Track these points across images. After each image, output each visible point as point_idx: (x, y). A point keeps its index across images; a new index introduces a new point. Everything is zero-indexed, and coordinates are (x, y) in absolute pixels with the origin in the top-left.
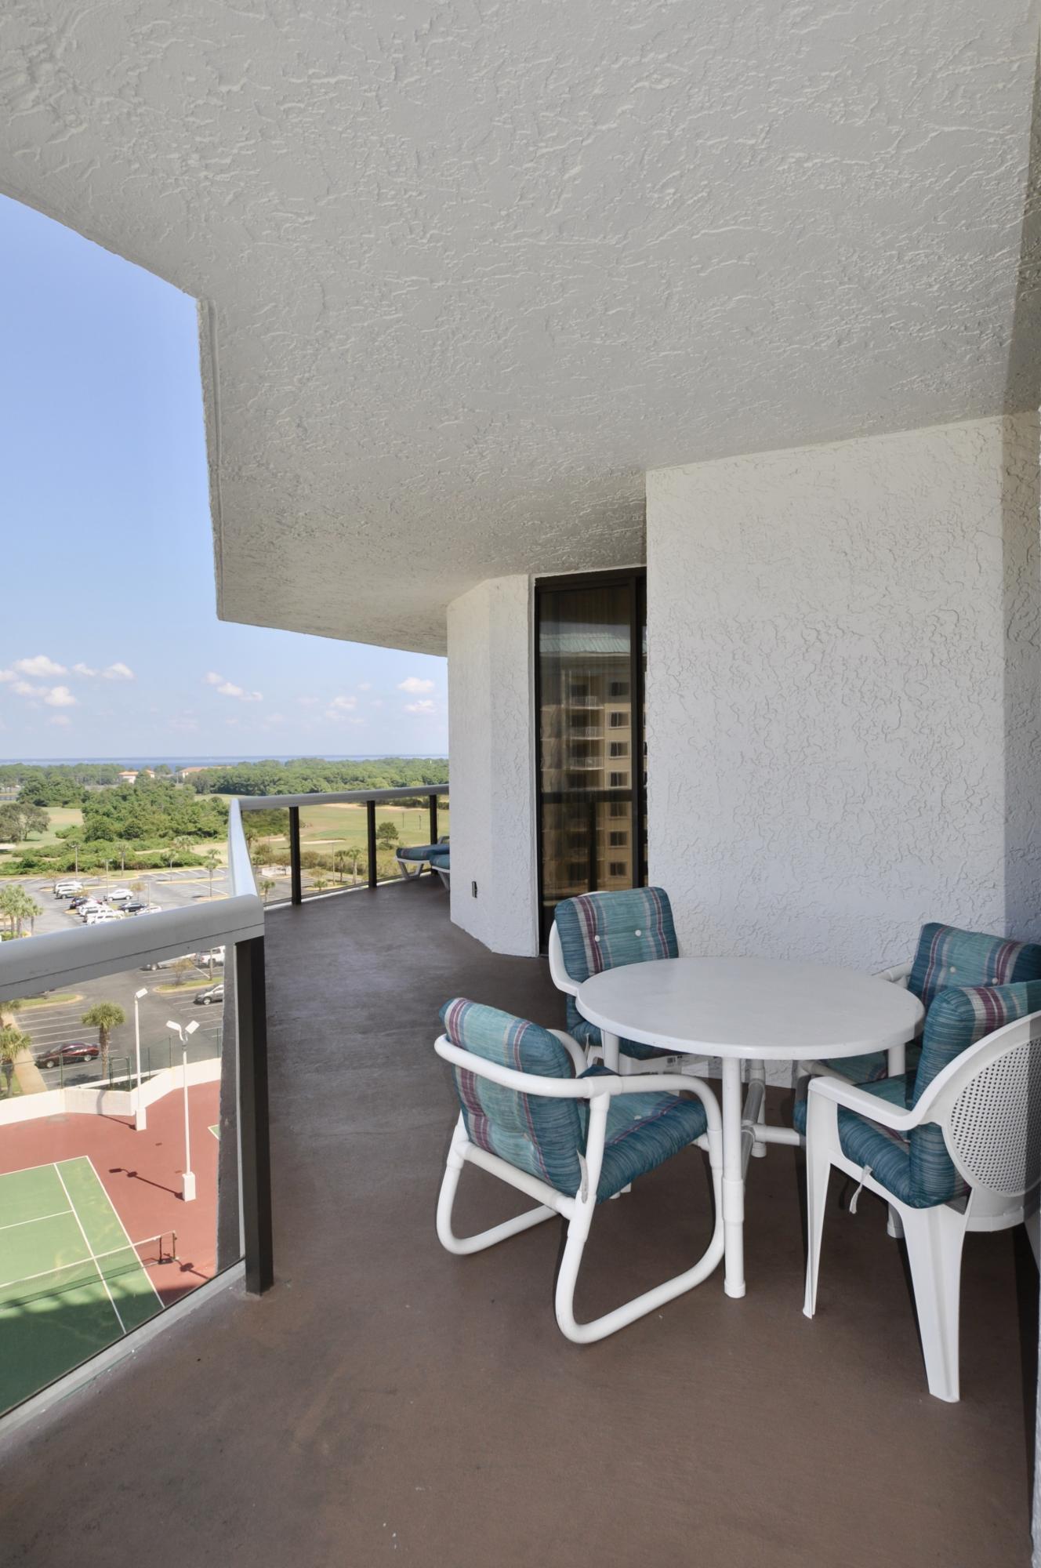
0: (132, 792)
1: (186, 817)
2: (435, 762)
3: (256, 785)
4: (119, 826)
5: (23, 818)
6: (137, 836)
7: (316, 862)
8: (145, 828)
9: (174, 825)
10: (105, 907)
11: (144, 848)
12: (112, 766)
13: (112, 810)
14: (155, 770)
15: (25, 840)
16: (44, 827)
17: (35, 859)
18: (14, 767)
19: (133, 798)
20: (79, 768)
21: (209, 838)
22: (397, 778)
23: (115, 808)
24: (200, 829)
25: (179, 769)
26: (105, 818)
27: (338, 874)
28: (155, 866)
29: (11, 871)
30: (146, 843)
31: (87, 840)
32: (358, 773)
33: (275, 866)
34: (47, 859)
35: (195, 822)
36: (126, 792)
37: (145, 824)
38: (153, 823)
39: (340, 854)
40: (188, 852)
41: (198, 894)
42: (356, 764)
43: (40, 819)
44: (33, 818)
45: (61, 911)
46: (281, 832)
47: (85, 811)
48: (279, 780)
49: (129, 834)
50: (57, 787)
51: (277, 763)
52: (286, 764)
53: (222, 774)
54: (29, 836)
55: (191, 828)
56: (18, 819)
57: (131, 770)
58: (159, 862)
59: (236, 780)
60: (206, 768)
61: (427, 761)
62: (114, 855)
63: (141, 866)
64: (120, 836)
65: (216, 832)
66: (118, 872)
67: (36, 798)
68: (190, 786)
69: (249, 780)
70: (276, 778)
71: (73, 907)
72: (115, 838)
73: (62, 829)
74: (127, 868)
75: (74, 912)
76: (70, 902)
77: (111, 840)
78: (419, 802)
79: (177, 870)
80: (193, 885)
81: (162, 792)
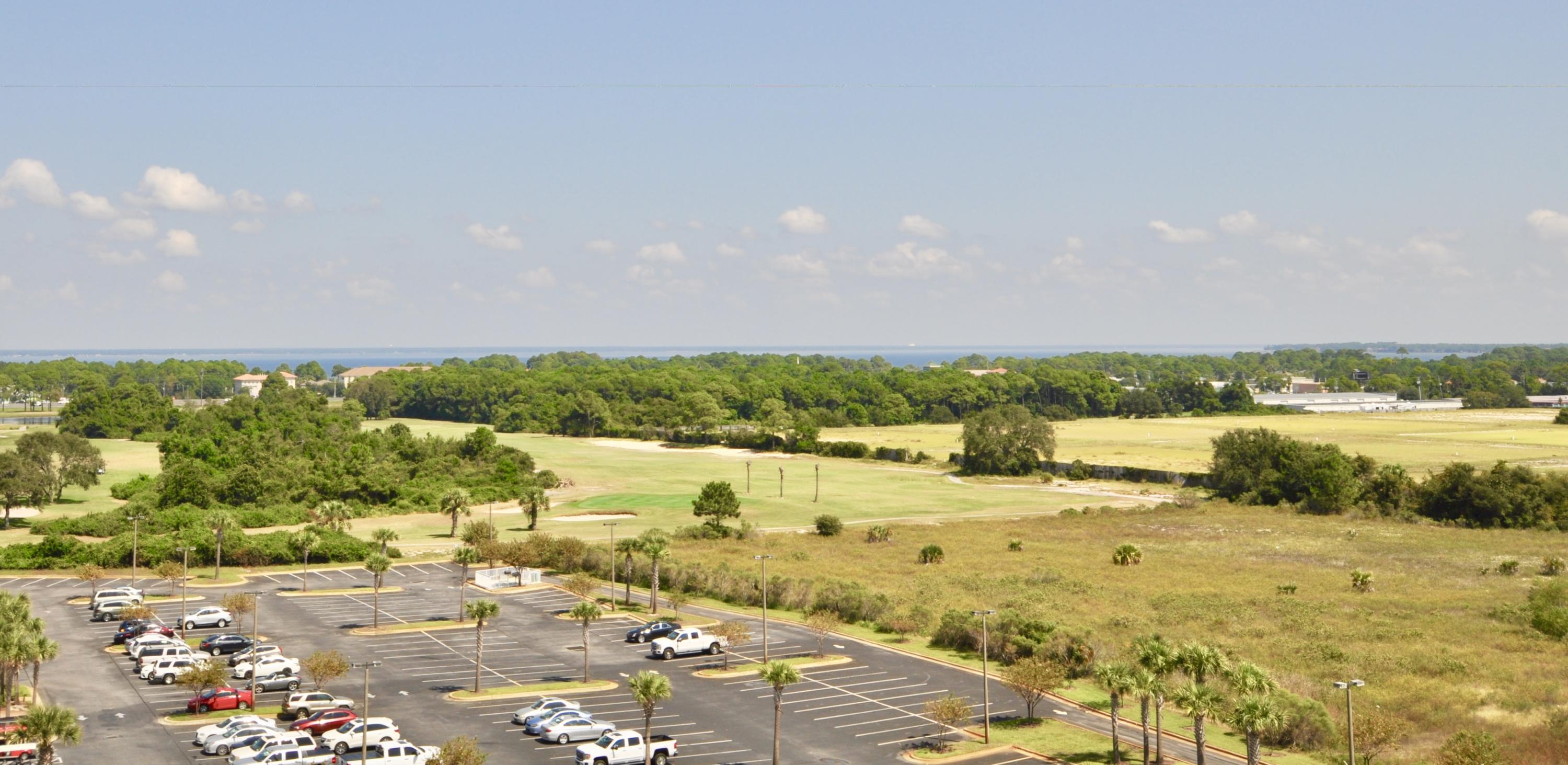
0: (251, 413)
1: (342, 464)
2: (806, 361)
3: (474, 402)
4: (220, 478)
5: (56, 460)
6: (252, 499)
7: (579, 560)
8: (267, 483)
9: (319, 478)
10: (178, 642)
11: (262, 523)
12: (224, 364)
13: (213, 446)
14: (298, 372)
15: (59, 501)
16: (90, 477)
17: (66, 539)
18: (60, 365)
19: (252, 424)
20: (168, 367)
21: (381, 506)
22: (734, 391)
23: (218, 443)
24: (365, 487)
25: (338, 370)
26: (198, 462)
27: (622, 587)
28: (278, 560)
29: (22, 563)
30: (268, 512)
31: (163, 504)
32: (661, 380)
33: (501, 567)
34: (86, 540)
35: (357, 474)
36: (241, 413)
37: (267, 475)
38: (281, 475)
39: (626, 547)
40: (340, 532)
41: (352, 620)
42: (656, 365)
43: (86, 462)
44: (73, 462)
45: (97, 647)
46: (515, 495)
47: (163, 449)
48: (516, 392)
49: (237, 495)
50: (126, 402)
51: (512, 361)
52: (531, 362)
53: (412, 380)
54: (66, 493)
55: (349, 484)
56: (48, 461)
57: (255, 372)
58: (284, 551)
59: (437, 392)
60: (385, 369)
61: (789, 359)
62: (205, 534)
63: (251, 559)
64: (222, 497)
65: (394, 494)
66: (210, 571)
67: (88, 420)
68: (354, 402)
69: (460, 392)
70: (510, 390)
71: (119, 641)
72: (213, 501)
73: (124, 480)
74: (229, 561)
75: (120, 649)
76: (114, 629)
77: (204, 505)
78: (778, 441)
79: (316, 569)
80: (344, 600)
81: (303, 413)
